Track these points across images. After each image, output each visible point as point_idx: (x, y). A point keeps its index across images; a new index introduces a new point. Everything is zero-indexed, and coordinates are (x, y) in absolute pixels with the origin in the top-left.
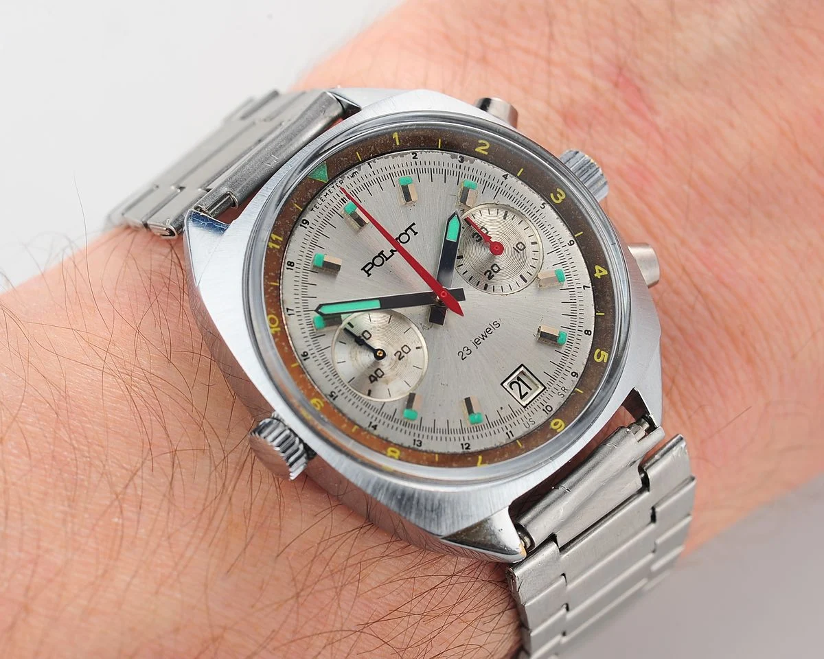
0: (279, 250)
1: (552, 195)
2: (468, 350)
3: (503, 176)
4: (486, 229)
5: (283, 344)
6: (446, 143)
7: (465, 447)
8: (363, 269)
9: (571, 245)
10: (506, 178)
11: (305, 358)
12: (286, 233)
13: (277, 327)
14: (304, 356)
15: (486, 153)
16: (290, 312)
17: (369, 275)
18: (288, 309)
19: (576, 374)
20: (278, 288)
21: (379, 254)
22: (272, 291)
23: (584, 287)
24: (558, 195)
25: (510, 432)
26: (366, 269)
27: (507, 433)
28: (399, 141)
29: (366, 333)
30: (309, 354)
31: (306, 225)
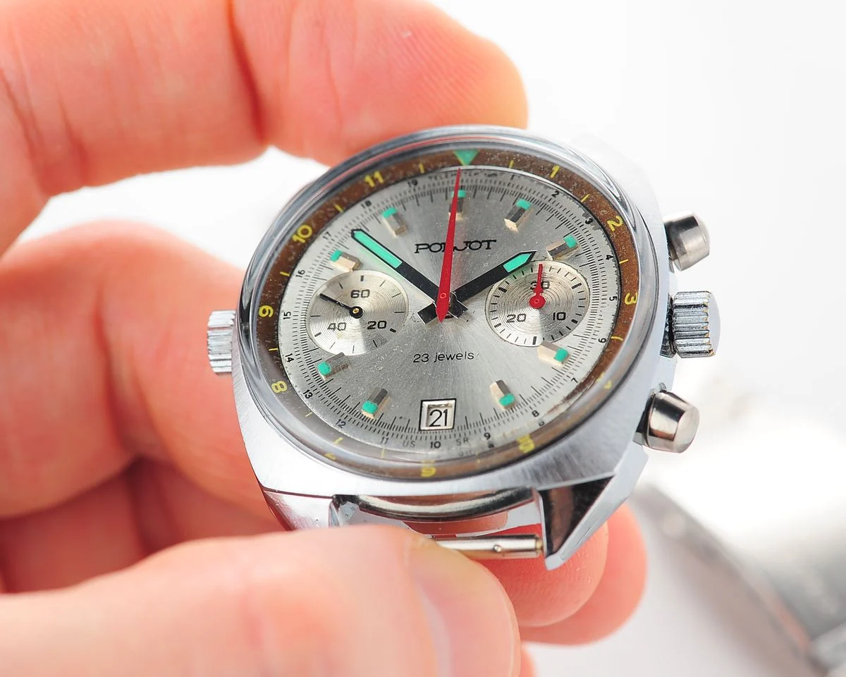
0: (371, 188)
1: (628, 295)
2: (427, 358)
3: (607, 256)
4: (549, 285)
5: (294, 253)
6: (591, 201)
7: (340, 423)
8: (418, 245)
9: (601, 342)
10: (608, 259)
11: (299, 274)
12: (391, 179)
13: (304, 239)
14: (300, 273)
15: (613, 230)
16: (327, 236)
17: (417, 252)
18: (328, 233)
19: (489, 436)
20: (337, 213)
21: (442, 243)
22: (331, 212)
23: (574, 379)
24: (633, 298)
25: (387, 439)
26: (420, 247)
27: (383, 438)
28: (555, 176)
29: (367, 292)
30: (305, 274)
31: (413, 186)
